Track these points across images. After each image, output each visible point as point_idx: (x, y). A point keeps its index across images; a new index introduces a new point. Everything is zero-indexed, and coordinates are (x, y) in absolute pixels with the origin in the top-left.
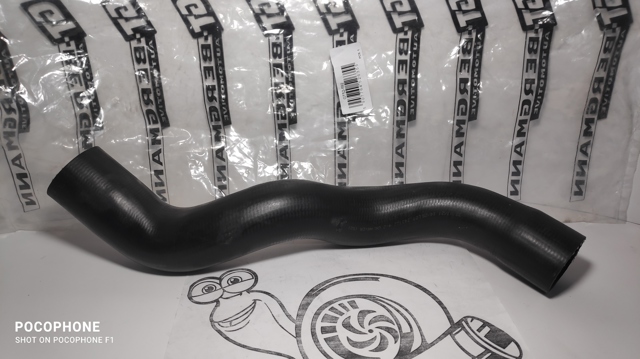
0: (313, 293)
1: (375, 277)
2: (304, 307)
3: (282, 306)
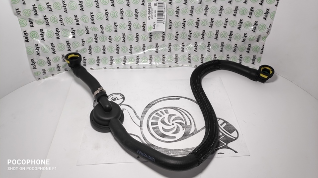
0: (149, 106)
1: (178, 98)
2: (144, 113)
3: (135, 112)
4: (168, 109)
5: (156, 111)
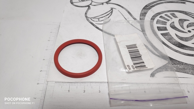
0: (147, 8)
2: (143, 14)
4: (175, 13)
5: (159, 14)
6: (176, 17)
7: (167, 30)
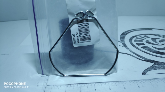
6: (148, 37)
7: (145, 45)
